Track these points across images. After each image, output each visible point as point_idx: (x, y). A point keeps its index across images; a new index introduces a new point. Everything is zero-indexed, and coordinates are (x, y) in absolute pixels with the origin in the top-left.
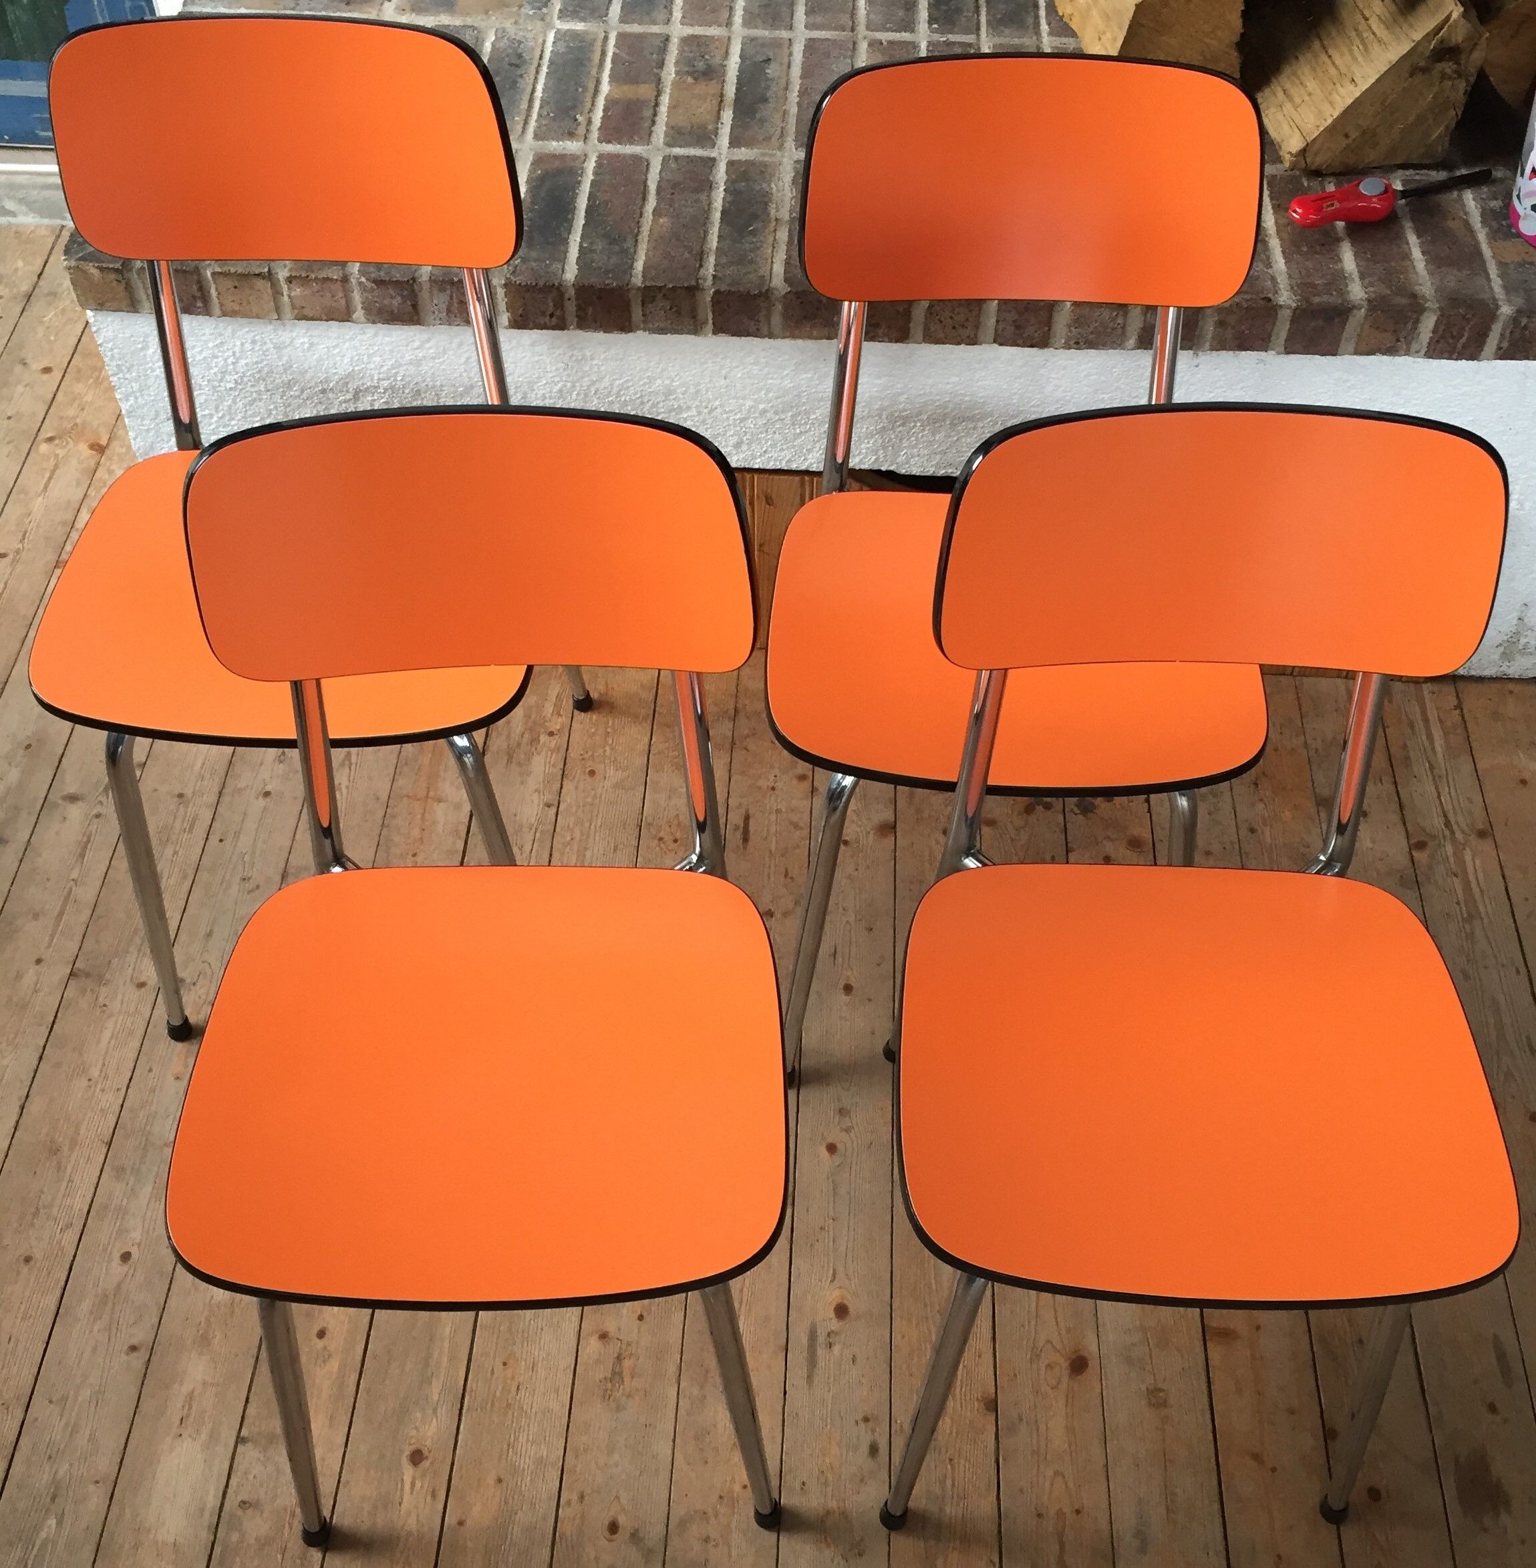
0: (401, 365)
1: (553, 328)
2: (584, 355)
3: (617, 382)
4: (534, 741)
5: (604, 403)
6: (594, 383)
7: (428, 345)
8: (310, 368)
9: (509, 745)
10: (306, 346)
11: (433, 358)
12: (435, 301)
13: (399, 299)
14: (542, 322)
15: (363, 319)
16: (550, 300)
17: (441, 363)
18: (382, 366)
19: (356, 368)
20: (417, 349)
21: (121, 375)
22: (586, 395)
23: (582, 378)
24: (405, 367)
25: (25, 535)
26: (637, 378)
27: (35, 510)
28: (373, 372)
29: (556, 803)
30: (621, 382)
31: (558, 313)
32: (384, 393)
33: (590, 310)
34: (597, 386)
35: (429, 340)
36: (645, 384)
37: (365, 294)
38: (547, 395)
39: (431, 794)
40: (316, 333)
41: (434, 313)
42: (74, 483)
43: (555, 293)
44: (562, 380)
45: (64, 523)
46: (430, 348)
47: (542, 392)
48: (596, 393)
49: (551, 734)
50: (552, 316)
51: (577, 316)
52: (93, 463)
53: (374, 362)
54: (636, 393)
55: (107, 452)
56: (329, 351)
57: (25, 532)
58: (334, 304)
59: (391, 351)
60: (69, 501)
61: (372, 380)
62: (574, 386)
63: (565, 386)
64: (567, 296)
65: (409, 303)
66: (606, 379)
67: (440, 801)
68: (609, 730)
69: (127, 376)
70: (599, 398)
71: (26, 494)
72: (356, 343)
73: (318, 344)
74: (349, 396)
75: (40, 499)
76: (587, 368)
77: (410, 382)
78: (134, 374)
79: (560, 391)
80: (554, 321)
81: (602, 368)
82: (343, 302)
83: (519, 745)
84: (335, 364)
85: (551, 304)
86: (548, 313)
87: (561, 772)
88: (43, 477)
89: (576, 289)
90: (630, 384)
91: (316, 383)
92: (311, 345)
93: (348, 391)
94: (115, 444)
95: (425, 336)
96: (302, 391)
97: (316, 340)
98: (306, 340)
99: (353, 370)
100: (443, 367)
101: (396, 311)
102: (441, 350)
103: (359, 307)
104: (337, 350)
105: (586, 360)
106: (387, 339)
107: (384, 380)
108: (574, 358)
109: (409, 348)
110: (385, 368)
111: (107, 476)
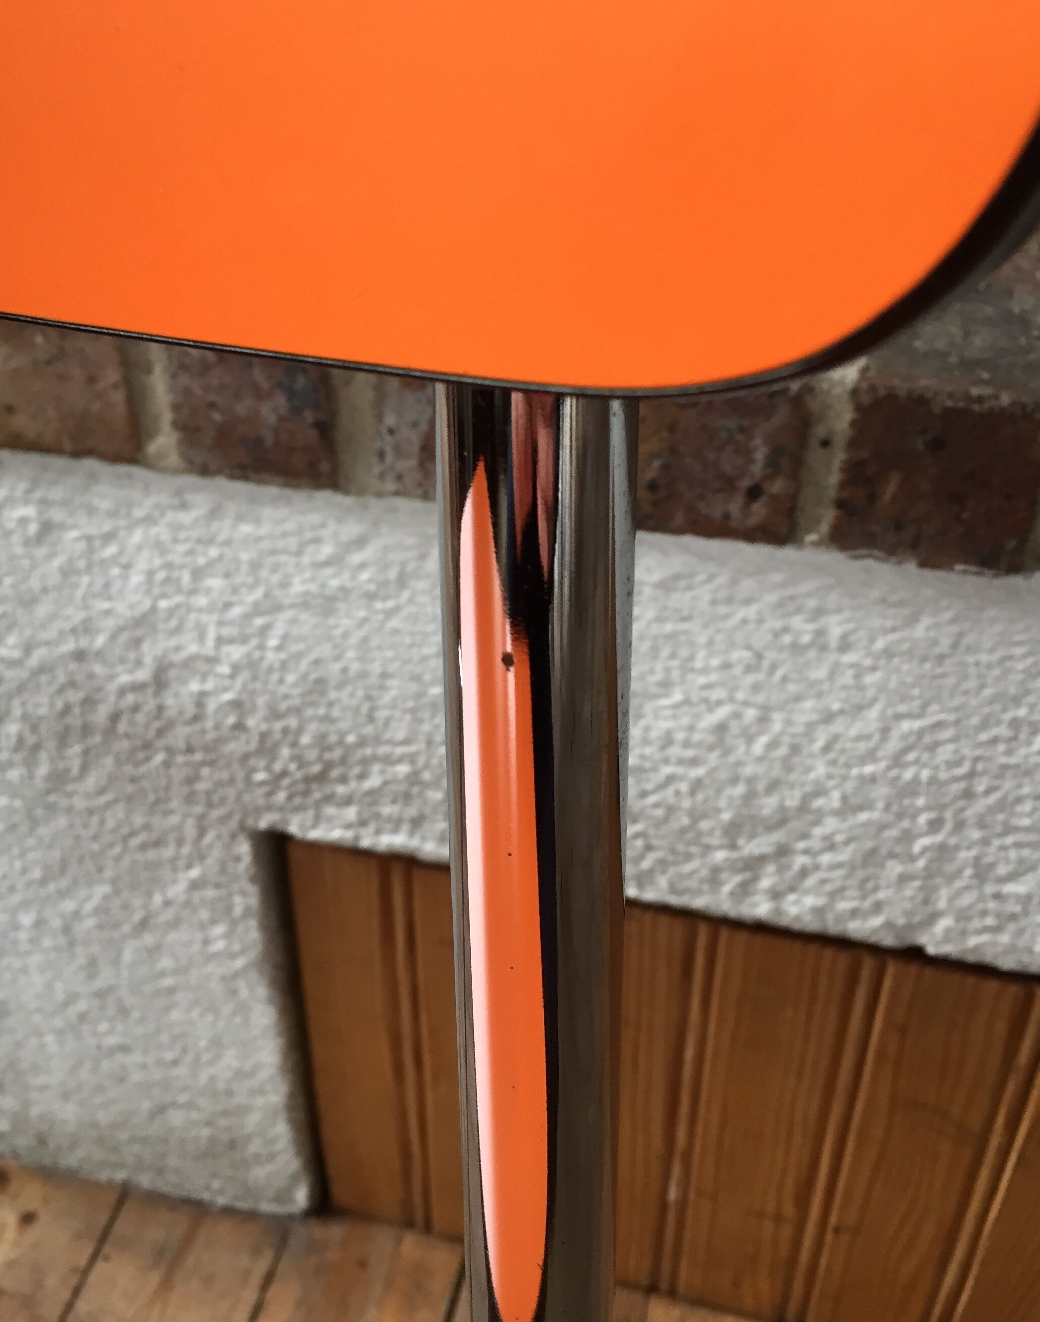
0: (277, 608)
1: (751, 535)
2: (820, 633)
3: (906, 726)
5: (845, 778)
6: (828, 717)
7: (356, 558)
8: (45, 590)
10: (33, 528)
11: (371, 597)
12: (390, 420)
13: (280, 401)
14: (717, 513)
15: (174, 459)
16: (758, 442)
17: (390, 614)
18: (228, 605)
19: (163, 604)
20: (326, 564)
22: (795, 749)
23: (798, 698)
24: (289, 614)
26: (975, 721)
28: (204, 618)
30: (917, 724)
31: (777, 487)
32: (232, 677)
33: (890, 488)
34: (838, 726)
35: (360, 542)
36: (995, 741)
37: (184, 380)
38: (680, 736)
40: (56, 493)
41: (381, 455)
43: (782, 414)
44: (731, 700)
46: (363, 566)
47: (665, 725)
48: (827, 748)
50: (754, 493)
51: (840, 504)
53: (208, 591)
54: (958, 763)
56: (90, 550)
58: (96, 406)
59: (255, 566)
61: (202, 638)
62: (763, 720)
63: (737, 716)
64: (820, 431)
65: (309, 416)
66: (873, 713)
70: (833, 763)
72: (161, 531)
73: (62, 527)
74: (143, 675)
76: (820, 673)
77: (299, 656)
79: (721, 728)
80: (759, 509)
81: (869, 679)
82: (118, 398)
84: (107, 586)
85: (760, 454)
86: (746, 483)
89: (859, 408)
90: (946, 734)
91: (61, 633)
92: (47, 528)
93: (139, 663)
95: (352, 529)
96: (28, 649)
97: (57, 515)
98: (30, 511)
99: (154, 609)
100: (394, 623)
101: (269, 441)
102: (393, 574)
103: (167, 417)
104: (111, 550)
105: (824, 648)
106: (246, 528)
107: (231, 641)
108: (787, 639)
109: (306, 559)
110: (236, 611)
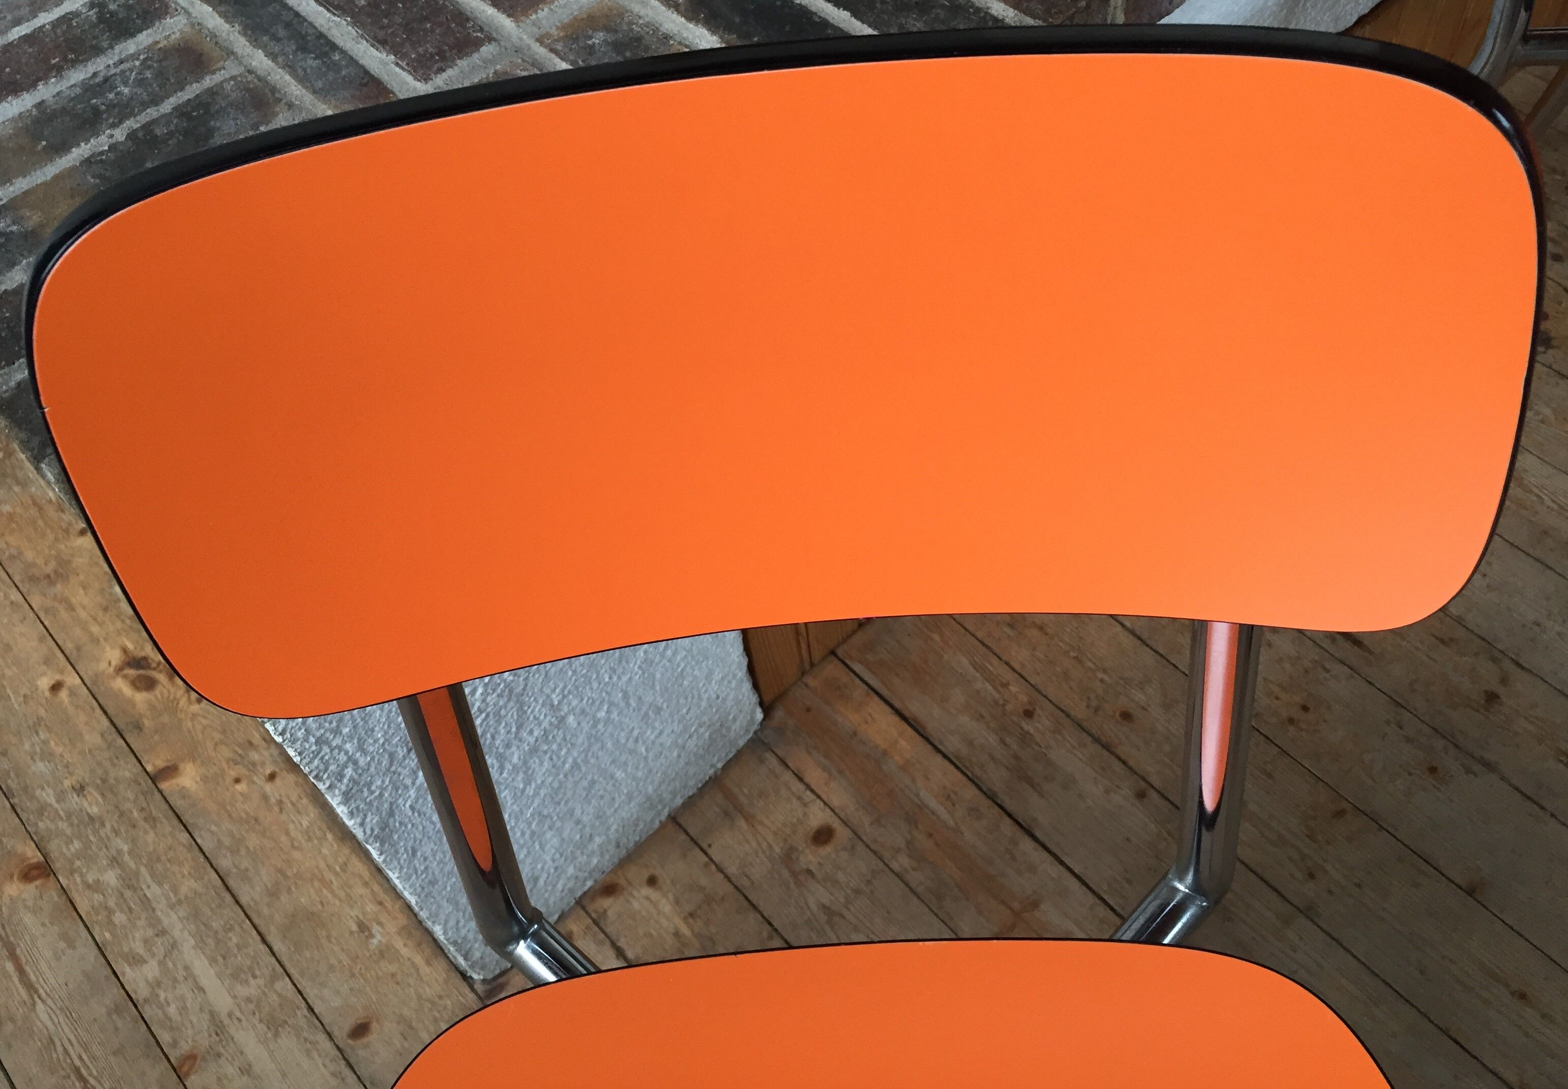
4: (1025, 738)
9: (1007, 767)
21: (326, 749)
25: (81, 1078)
27: (51, 1027)
29: (1143, 784)
39: (1016, 905)
42: (62, 945)
45: (117, 1010)
49: (1029, 714)
52: (53, 895)
55: (58, 866)
57: (77, 1071)
60: (86, 974)
67: (1035, 905)
68: (1073, 654)
69: (337, 742)
71: (12, 1020)
75: (40, 1006)
78: (346, 730)
83: (1016, 757)
87: (1098, 747)
88: (8, 976)
94: (53, 847)
111: (98, 897)
